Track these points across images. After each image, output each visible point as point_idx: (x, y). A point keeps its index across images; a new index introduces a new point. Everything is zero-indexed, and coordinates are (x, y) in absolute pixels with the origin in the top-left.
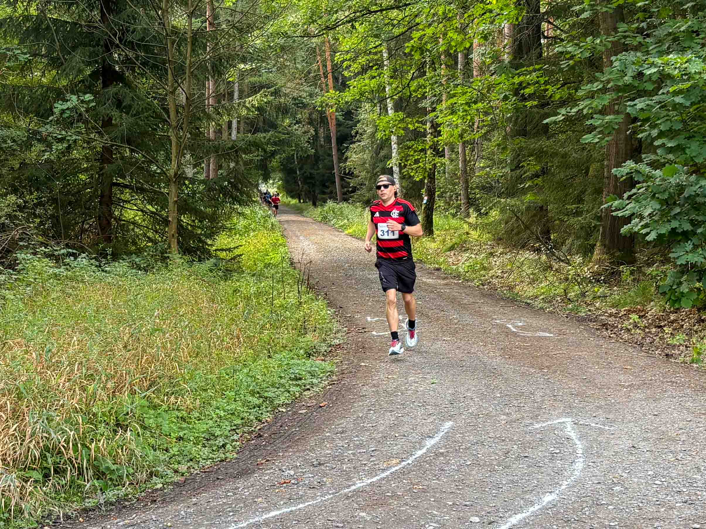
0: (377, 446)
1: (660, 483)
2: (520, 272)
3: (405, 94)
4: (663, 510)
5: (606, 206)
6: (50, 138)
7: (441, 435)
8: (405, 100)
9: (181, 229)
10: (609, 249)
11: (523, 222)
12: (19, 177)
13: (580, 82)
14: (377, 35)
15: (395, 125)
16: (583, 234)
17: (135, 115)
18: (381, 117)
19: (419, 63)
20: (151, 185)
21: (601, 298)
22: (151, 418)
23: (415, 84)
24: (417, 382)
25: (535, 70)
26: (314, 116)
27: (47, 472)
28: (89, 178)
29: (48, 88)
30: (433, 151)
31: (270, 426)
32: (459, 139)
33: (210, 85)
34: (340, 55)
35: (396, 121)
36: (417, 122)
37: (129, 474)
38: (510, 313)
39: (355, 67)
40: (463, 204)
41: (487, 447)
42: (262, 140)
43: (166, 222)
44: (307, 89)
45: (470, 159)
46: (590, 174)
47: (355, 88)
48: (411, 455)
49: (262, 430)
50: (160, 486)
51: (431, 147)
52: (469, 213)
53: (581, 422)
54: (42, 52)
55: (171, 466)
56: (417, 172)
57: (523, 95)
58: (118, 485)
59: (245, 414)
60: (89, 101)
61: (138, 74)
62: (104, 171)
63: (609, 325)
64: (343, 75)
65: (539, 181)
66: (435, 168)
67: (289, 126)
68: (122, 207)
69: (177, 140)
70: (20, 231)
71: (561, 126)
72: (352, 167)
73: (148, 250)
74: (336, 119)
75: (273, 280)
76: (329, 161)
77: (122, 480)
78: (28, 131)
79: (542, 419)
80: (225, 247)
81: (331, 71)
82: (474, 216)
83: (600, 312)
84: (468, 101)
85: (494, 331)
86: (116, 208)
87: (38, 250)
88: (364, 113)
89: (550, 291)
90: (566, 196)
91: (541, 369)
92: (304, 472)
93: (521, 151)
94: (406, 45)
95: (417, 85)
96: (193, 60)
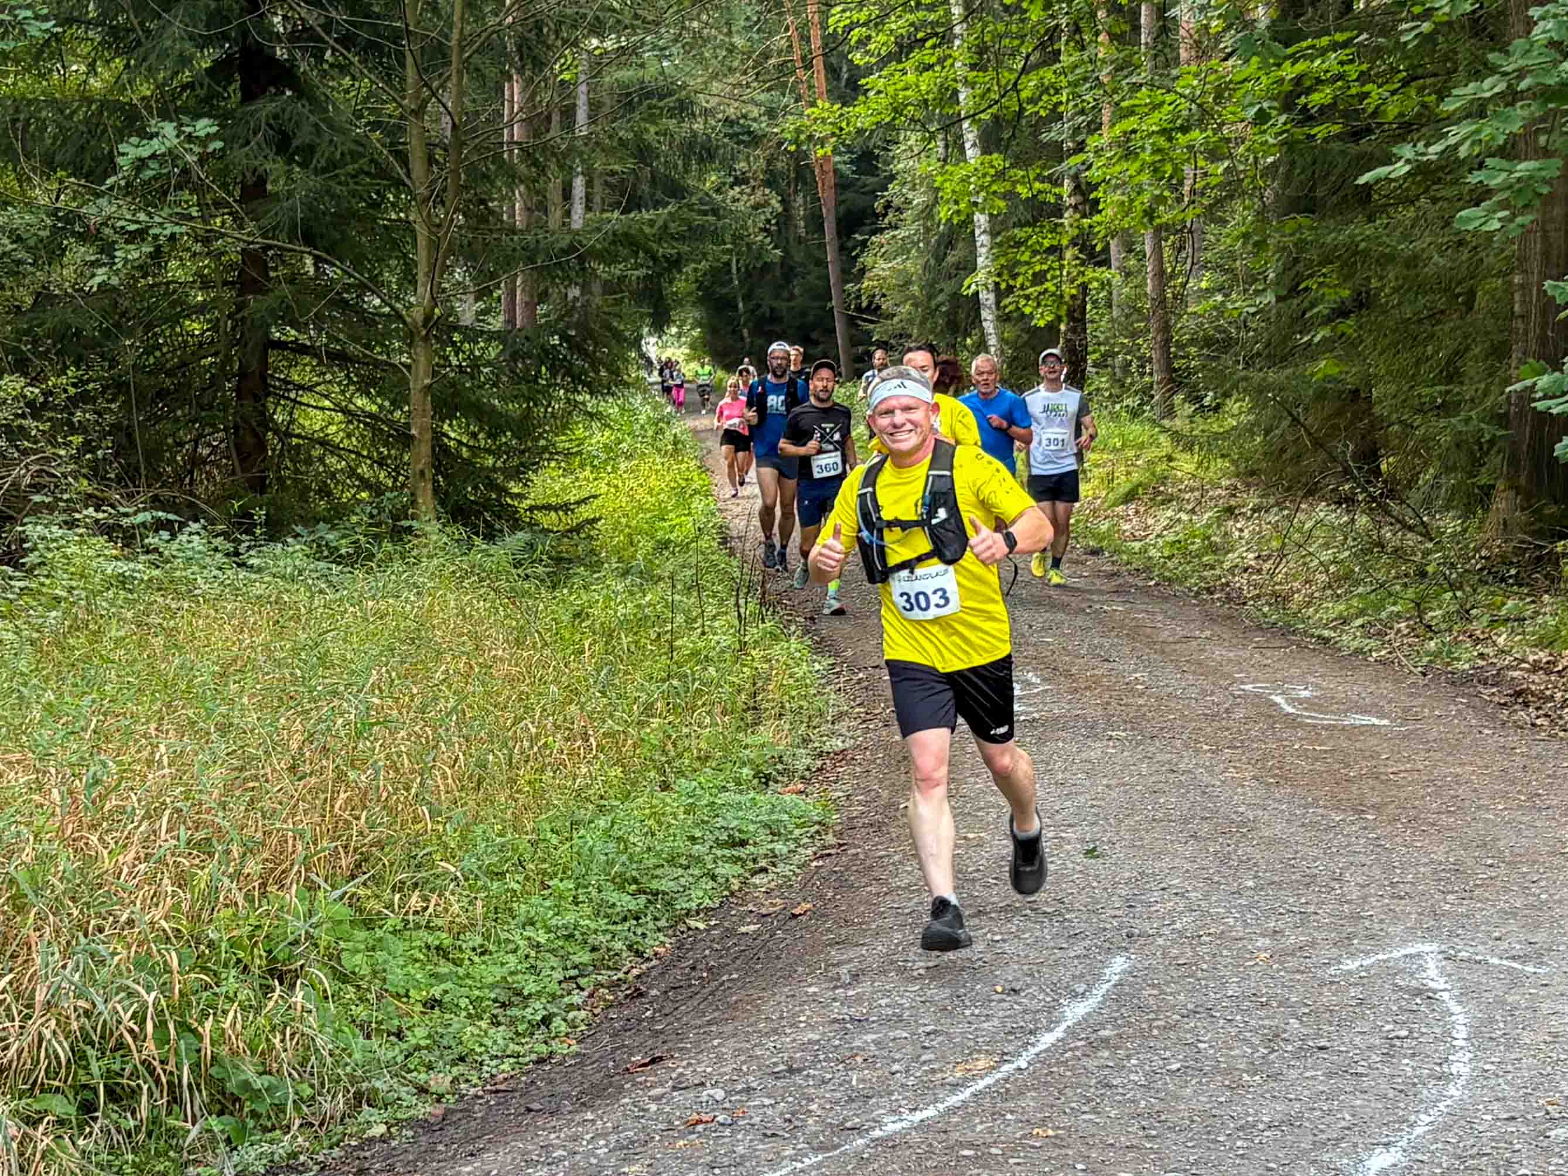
0: (938, 1022)
2: (1304, 557)
3: (1007, 108)
5: (1518, 386)
6: (107, 231)
7: (1103, 991)
8: (1008, 122)
9: (442, 454)
10: (1528, 496)
11: (1310, 434)
12: (27, 332)
13: (1451, 74)
15: (982, 188)
16: (1463, 459)
17: (324, 170)
18: (947, 167)
19: (1042, 31)
20: (367, 346)
21: (1509, 625)
22: (358, 952)
23: (1032, 84)
25: (1335, 46)
26: (779, 165)
27: (88, 1095)
28: (208, 330)
29: (104, 104)
30: (1081, 252)
31: (665, 967)
32: (1145, 220)
33: (515, 91)
34: (844, 11)
35: (984, 175)
36: (1039, 178)
37: (301, 1099)
38: (1277, 665)
39: (881, 42)
40: (1158, 383)
41: (1221, 1021)
42: (647, 230)
43: (405, 440)
44: (763, 97)
45: (1173, 271)
46: (1476, 306)
47: (882, 95)
48: (1026, 1045)
49: (645, 979)
50: (379, 1130)
51: (1073, 243)
52: (1172, 406)
53: (1463, 953)
54: (87, 13)
55: (408, 1076)
56: (1039, 305)
57: (1305, 109)
58: (273, 1128)
59: (601, 938)
60: (208, 135)
61: (332, 66)
62: (245, 313)
63: (1533, 694)
64: (852, 61)
65: (1348, 326)
66: (1085, 294)
67: (718, 191)
68: (294, 401)
69: (430, 232)
70: (34, 468)
71: (1400, 186)
72: (877, 291)
73: (358, 510)
74: (836, 171)
75: (674, 586)
76: (819, 278)
77: (281, 1115)
78: (54, 213)
79: (1362, 947)
80: (553, 501)
81: (820, 52)
82: (1186, 414)
83: (1509, 658)
84: (1165, 125)
85: (1239, 714)
86: (278, 404)
87: (77, 516)
88: (904, 156)
89: (1379, 607)
90: (1417, 364)
91: (1358, 812)
92: (750, 1091)
93: (1300, 251)
95: (1037, 87)
96: (468, 30)
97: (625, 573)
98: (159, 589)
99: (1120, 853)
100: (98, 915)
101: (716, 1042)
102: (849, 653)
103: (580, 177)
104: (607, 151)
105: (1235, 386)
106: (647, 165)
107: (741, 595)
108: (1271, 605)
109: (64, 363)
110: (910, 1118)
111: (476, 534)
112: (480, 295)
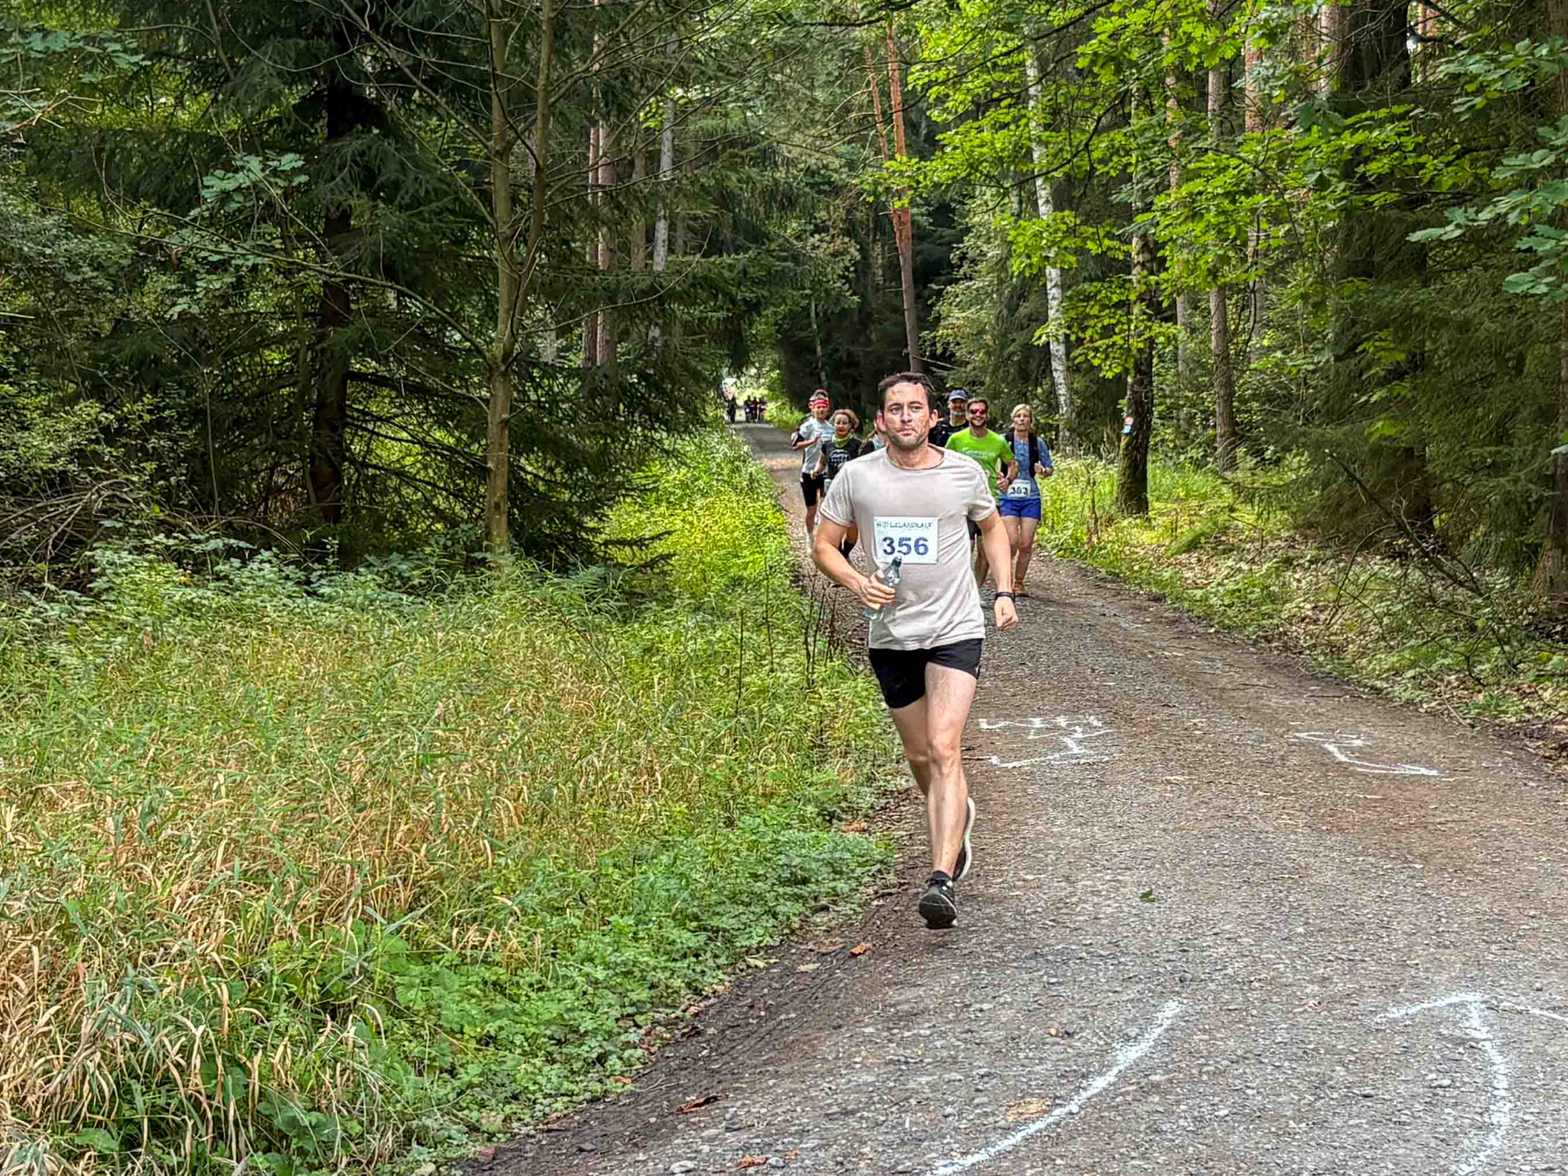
0: (992, 1064)
2: (1358, 608)
3: (1079, 167)
6: (189, 261)
7: (1155, 1036)
8: (1079, 181)
9: (517, 488)
11: (1365, 490)
12: (105, 358)
13: (1503, 146)
14: (1010, 24)
15: (1054, 243)
16: (1512, 518)
17: (409, 207)
18: (1021, 222)
19: (1113, 95)
20: (447, 380)
21: (1555, 680)
22: (413, 986)
23: (1103, 145)
24: (1097, 893)
25: (1393, 118)
26: (858, 215)
27: (132, 1130)
28: (288, 360)
29: (191, 137)
30: (1148, 307)
31: (724, 1006)
32: (1209, 279)
33: (601, 136)
34: (923, 69)
35: (1056, 232)
36: (1109, 235)
37: (350, 1138)
38: (1331, 714)
39: (959, 100)
40: (1221, 436)
41: (1270, 1067)
42: (727, 274)
43: (481, 472)
44: (843, 149)
45: (1236, 329)
46: (1526, 370)
47: (958, 151)
48: (1078, 1089)
49: (703, 1017)
50: (429, 1169)
51: (1141, 298)
52: (1234, 458)
53: (1505, 1003)
54: (177, 47)
55: (460, 1114)
56: (1107, 357)
57: (1363, 177)
58: (321, 1166)
59: (661, 975)
60: (293, 169)
61: (419, 106)
62: (325, 344)
64: (929, 118)
65: (1403, 388)
66: (1152, 348)
67: (798, 238)
68: (372, 432)
69: (512, 271)
70: (105, 493)
71: (1455, 253)
72: (951, 339)
73: (432, 542)
74: (913, 222)
75: (743, 624)
76: (896, 324)
77: (329, 1153)
78: (136, 243)
79: (1407, 996)
80: (629, 536)
81: (900, 108)
82: (1248, 466)
83: (1554, 712)
84: (1229, 188)
85: (1293, 761)
86: (356, 434)
87: (148, 542)
88: (980, 210)
89: (1430, 660)
90: (1469, 424)
91: (1406, 861)
92: (803, 1133)
93: (1358, 313)
94: (1080, 49)
95: (1107, 148)
96: (554, 76)
97: (697, 609)
98: (227, 618)
99: (1173, 897)
100: (149, 946)
101: (771, 1083)
103: (663, 221)
104: (690, 197)
105: (1294, 441)
106: (729, 211)
107: (812, 633)
108: (1326, 655)
109: (141, 390)
110: (961, 1162)
111: (549, 568)
112: (562, 333)
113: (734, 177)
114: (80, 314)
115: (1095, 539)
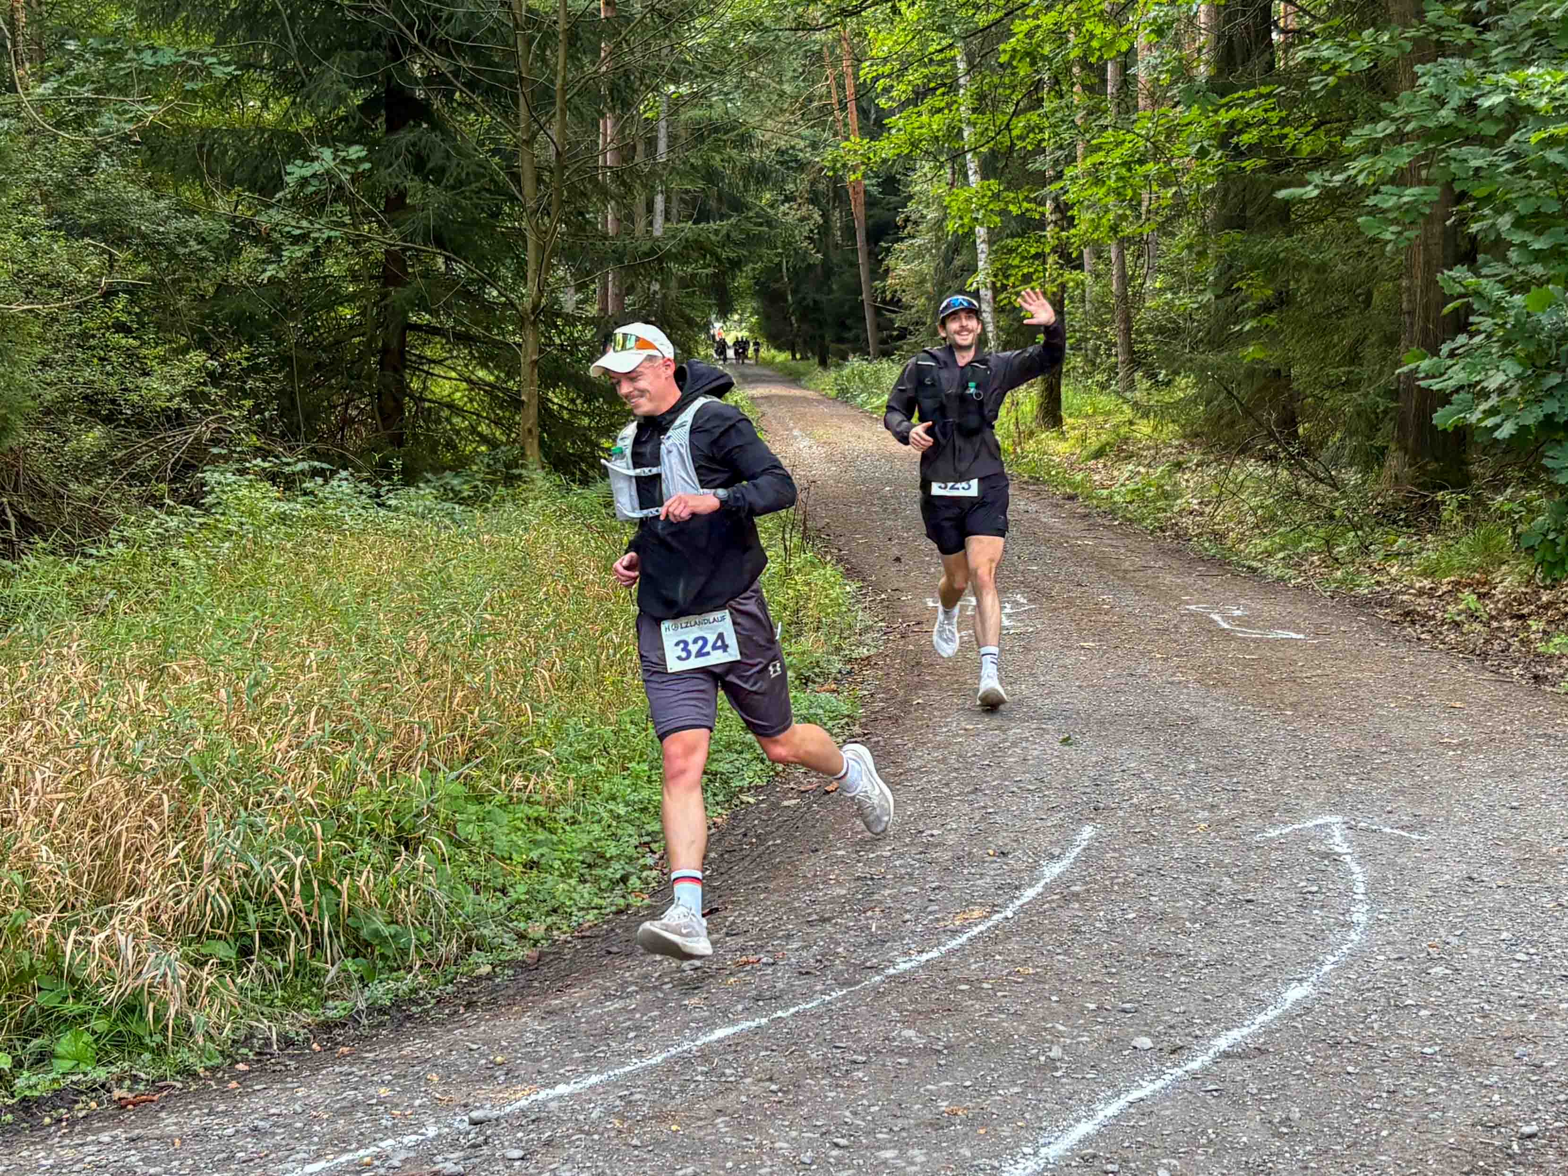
0: (941, 879)
1: (1525, 958)
2: (1237, 502)
3: (1002, 143)
4: (1532, 1017)
5: (1405, 369)
6: (276, 235)
7: (1074, 855)
8: (1001, 155)
9: (546, 416)
10: (1414, 456)
11: (1241, 405)
12: (208, 317)
13: (1352, 119)
14: (944, 25)
15: (982, 206)
16: (1363, 426)
17: (453, 188)
18: (955, 190)
19: (1029, 83)
20: (488, 329)
21: (1400, 558)
22: (470, 822)
23: (1021, 124)
24: (1026, 739)
25: (1260, 96)
26: (820, 187)
27: (248, 942)
28: (357, 315)
29: (274, 133)
30: (1060, 258)
31: (722, 834)
32: (1111, 234)
33: (608, 126)
34: (872, 65)
35: (983, 197)
36: (1027, 199)
37: (422, 945)
38: (1215, 589)
39: (901, 91)
40: (1122, 363)
41: (1169, 879)
42: (713, 237)
43: (516, 404)
44: (807, 132)
45: (1133, 274)
46: (1373, 303)
47: (902, 132)
48: (1012, 899)
50: (487, 969)
51: (1054, 250)
52: (1133, 381)
53: (1362, 824)
54: (262, 59)
55: (510, 925)
57: (1237, 146)
58: (399, 969)
60: (359, 158)
61: (460, 104)
62: (387, 301)
63: (1418, 613)
64: (878, 105)
65: (1271, 319)
66: (1064, 292)
67: (772, 206)
68: (428, 373)
69: (539, 238)
70: (212, 426)
72: (898, 287)
73: (478, 461)
74: (865, 192)
76: (852, 276)
77: (405, 958)
78: (232, 220)
79: (1281, 819)
81: (853, 97)
82: (1144, 387)
83: (1399, 585)
84: (1126, 159)
85: (1185, 628)
86: (414, 375)
87: (248, 465)
88: (920, 180)
89: (1297, 543)
90: (1326, 350)
91: (1279, 709)
92: (789, 937)
93: (1233, 259)
94: (1002, 47)
95: (1025, 127)
96: (570, 77)
98: (313, 526)
99: (1089, 741)
100: (257, 793)
101: (762, 897)
102: (873, 578)
103: (660, 195)
104: (682, 175)
105: (1183, 365)
106: (715, 185)
107: (788, 530)
108: (1211, 541)
109: (240, 341)
110: (918, 958)
111: (574, 481)
112: (580, 288)
113: (718, 158)
114: (189, 280)
115: (1019, 450)
